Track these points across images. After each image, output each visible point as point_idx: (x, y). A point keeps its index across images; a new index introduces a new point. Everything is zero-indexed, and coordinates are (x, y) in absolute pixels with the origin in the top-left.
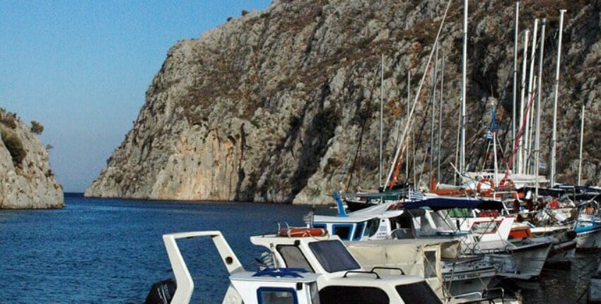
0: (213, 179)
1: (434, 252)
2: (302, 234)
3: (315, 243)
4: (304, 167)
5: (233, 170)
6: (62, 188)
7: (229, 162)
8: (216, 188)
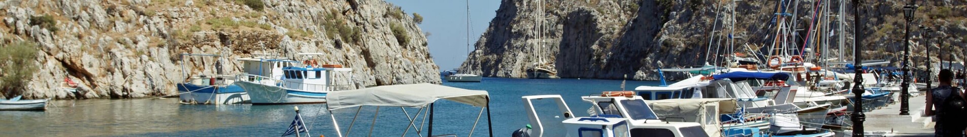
0: (564, 60)
1: (714, 107)
2: (620, 94)
3: (625, 100)
4: (643, 48)
5: (581, 51)
6: (439, 68)
7: (578, 44)
8: (567, 67)
